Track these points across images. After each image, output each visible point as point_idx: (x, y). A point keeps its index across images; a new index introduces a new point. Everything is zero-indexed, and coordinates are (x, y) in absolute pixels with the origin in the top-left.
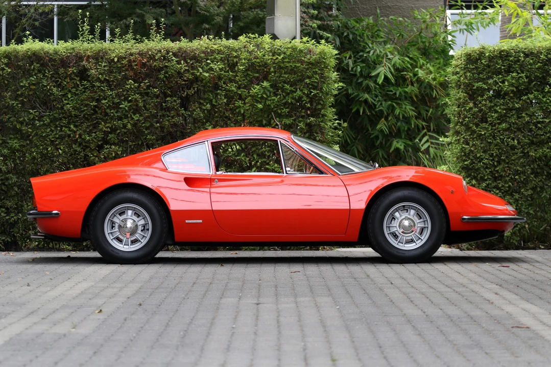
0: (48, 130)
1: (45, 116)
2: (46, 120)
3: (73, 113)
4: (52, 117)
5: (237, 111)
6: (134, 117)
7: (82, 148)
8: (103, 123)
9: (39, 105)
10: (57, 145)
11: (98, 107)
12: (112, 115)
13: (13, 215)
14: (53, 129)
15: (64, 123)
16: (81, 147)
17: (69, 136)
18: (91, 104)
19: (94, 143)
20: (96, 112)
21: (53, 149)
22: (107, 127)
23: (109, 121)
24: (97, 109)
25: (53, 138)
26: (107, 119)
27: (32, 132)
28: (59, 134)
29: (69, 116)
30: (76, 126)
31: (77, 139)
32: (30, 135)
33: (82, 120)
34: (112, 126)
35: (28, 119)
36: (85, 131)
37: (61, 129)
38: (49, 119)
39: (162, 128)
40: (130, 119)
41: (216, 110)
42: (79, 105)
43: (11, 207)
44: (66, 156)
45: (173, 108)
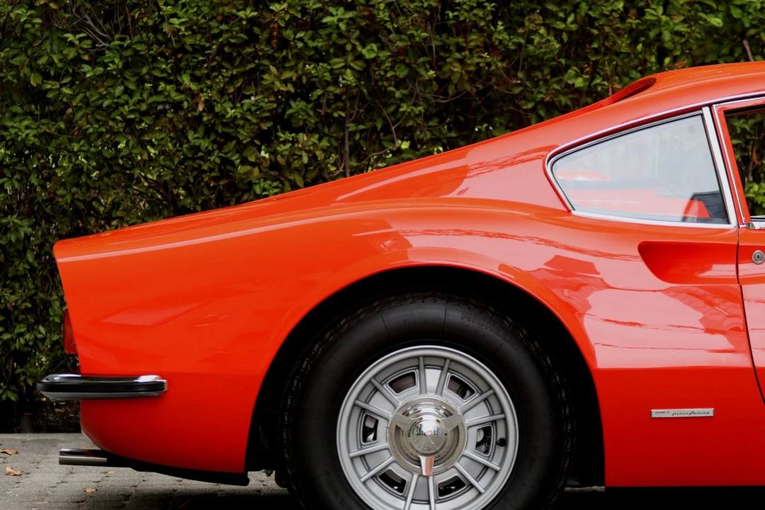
0: (119, 90)
1: (109, 49)
2: (113, 62)
3: (189, 41)
4: (128, 53)
5: (652, 34)
6: (364, 51)
7: (214, 142)
8: (273, 69)
9: (93, 20)
10: (143, 131)
11: (260, 25)
12: (300, 45)
13: (21, 329)
14: (132, 87)
15: (163, 71)
16: (212, 137)
17: (177, 106)
18: (241, 14)
19: (247, 126)
20: (253, 39)
21: (131, 143)
22: (285, 82)
23: (292, 63)
24: (256, 30)
25: (131, 112)
26: (285, 59)
27: (73, 97)
28: (150, 100)
29: (175, 52)
30: (195, 79)
31: (201, 116)
32: (67, 105)
33: (213, 60)
34: (300, 78)
35: (61, 60)
36: (222, 92)
37: (155, 87)
38: (121, 58)
39: (443, 82)
40: (350, 58)
41: (595, 32)
42: (204, 17)
43: (16, 307)
44: (168, 163)
45: (475, 25)
